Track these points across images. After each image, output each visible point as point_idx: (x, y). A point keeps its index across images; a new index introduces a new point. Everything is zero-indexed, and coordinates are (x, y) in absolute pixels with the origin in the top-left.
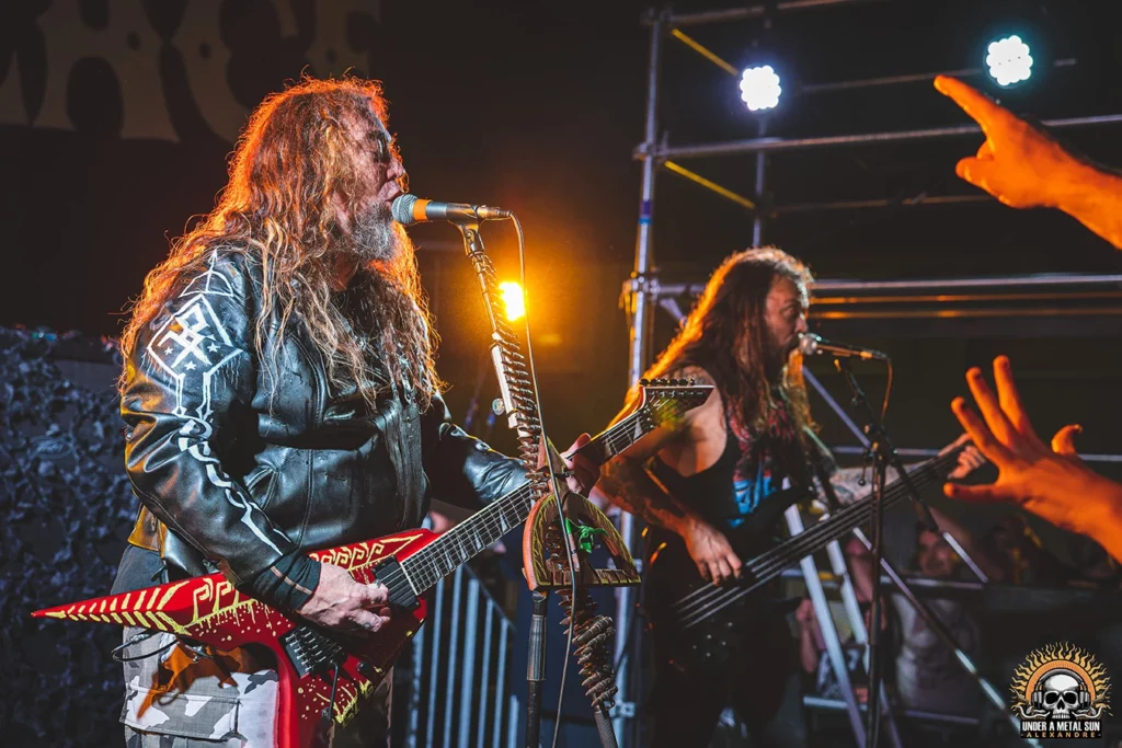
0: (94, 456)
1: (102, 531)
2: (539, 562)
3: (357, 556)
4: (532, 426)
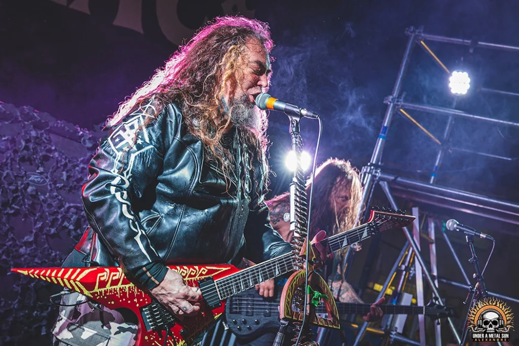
0: (58, 189)
1: (53, 230)
2: (288, 304)
3: (191, 273)
4: (303, 232)
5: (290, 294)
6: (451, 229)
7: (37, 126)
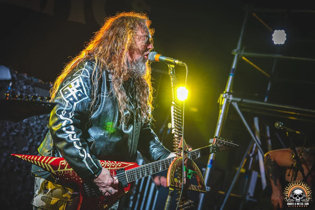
2: (172, 178)
3: (112, 165)
4: (179, 134)
5: (173, 171)
6: (278, 128)
7: (27, 83)
